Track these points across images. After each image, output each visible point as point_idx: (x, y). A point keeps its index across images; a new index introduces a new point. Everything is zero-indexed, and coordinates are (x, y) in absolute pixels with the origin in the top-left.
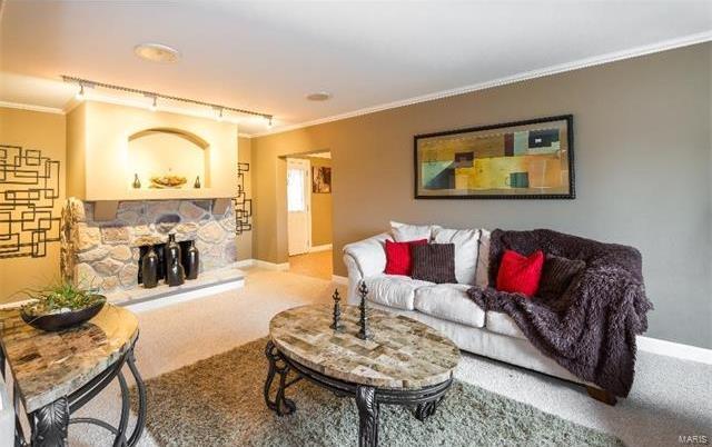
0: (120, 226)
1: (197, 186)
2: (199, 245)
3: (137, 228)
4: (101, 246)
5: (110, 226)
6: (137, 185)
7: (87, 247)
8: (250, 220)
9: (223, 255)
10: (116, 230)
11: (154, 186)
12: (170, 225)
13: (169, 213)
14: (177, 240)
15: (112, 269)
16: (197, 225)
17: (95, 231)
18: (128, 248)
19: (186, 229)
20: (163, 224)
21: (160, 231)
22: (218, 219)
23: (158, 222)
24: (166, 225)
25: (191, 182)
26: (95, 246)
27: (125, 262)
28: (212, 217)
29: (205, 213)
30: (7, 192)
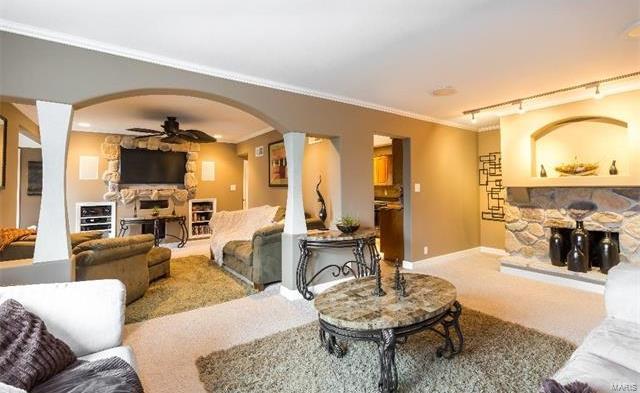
0: (533, 207)
1: (614, 172)
3: (549, 211)
4: (520, 221)
5: (526, 207)
6: (543, 175)
7: (511, 220)
10: (530, 210)
12: (583, 212)
13: (580, 199)
14: (586, 228)
15: (527, 241)
16: (620, 217)
17: (516, 209)
18: (541, 227)
19: (605, 219)
20: (572, 210)
21: (570, 216)
23: (570, 208)
24: (576, 211)
25: (605, 168)
26: (515, 221)
27: (539, 237)
29: (634, 203)
30: (496, 181)
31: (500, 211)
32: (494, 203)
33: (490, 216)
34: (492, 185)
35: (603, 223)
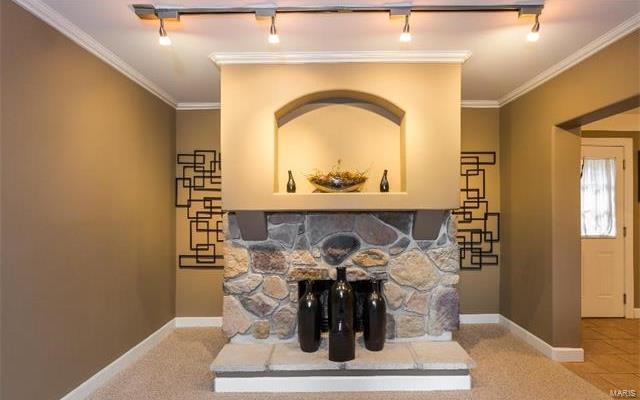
0: (273, 248)
1: (384, 188)
2: (391, 290)
3: (296, 253)
4: (250, 274)
5: (261, 249)
6: (291, 188)
7: (232, 274)
8: (497, 248)
9: (433, 313)
10: (267, 253)
11: (317, 190)
12: (343, 252)
13: (341, 232)
14: (350, 278)
15: (262, 310)
16: (387, 256)
18: (283, 282)
19: (369, 261)
20: (331, 251)
21: (327, 260)
22: (425, 248)
23: (325, 247)
25: (374, 180)
26: (242, 274)
27: (279, 302)
28: (413, 243)
29: (401, 235)
30: (206, 199)
31: (210, 252)
32: (200, 238)
33: (193, 262)
34: (197, 207)
35: (366, 268)
